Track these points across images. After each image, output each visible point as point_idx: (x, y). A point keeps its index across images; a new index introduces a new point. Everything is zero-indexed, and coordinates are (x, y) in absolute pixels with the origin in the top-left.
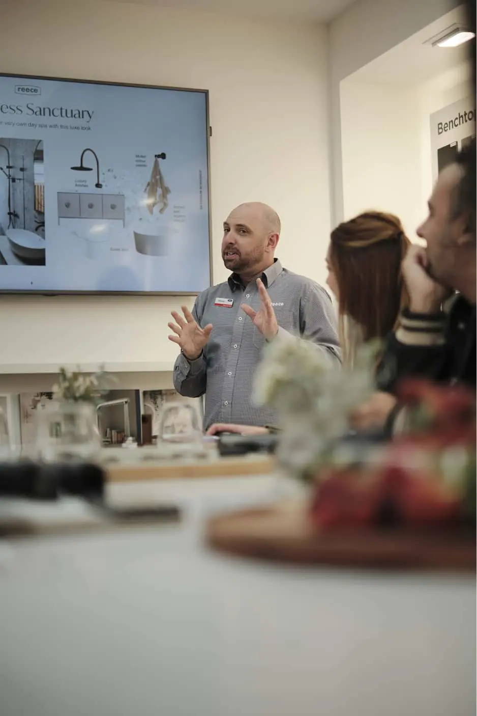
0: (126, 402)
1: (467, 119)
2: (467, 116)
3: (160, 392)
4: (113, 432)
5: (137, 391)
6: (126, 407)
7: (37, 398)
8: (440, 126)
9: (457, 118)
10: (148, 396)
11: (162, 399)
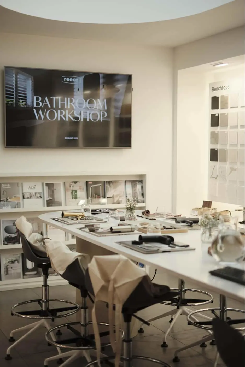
0: (101, 185)
1: (223, 89)
2: (223, 88)
3: (111, 182)
4: (96, 195)
5: (104, 181)
6: (101, 187)
7: (71, 184)
8: (213, 88)
9: (219, 87)
10: (107, 183)
11: (112, 184)
